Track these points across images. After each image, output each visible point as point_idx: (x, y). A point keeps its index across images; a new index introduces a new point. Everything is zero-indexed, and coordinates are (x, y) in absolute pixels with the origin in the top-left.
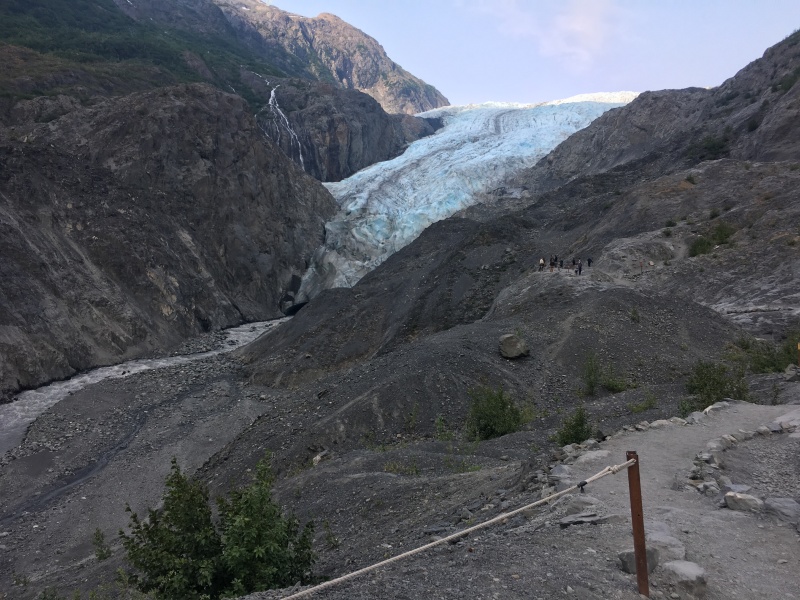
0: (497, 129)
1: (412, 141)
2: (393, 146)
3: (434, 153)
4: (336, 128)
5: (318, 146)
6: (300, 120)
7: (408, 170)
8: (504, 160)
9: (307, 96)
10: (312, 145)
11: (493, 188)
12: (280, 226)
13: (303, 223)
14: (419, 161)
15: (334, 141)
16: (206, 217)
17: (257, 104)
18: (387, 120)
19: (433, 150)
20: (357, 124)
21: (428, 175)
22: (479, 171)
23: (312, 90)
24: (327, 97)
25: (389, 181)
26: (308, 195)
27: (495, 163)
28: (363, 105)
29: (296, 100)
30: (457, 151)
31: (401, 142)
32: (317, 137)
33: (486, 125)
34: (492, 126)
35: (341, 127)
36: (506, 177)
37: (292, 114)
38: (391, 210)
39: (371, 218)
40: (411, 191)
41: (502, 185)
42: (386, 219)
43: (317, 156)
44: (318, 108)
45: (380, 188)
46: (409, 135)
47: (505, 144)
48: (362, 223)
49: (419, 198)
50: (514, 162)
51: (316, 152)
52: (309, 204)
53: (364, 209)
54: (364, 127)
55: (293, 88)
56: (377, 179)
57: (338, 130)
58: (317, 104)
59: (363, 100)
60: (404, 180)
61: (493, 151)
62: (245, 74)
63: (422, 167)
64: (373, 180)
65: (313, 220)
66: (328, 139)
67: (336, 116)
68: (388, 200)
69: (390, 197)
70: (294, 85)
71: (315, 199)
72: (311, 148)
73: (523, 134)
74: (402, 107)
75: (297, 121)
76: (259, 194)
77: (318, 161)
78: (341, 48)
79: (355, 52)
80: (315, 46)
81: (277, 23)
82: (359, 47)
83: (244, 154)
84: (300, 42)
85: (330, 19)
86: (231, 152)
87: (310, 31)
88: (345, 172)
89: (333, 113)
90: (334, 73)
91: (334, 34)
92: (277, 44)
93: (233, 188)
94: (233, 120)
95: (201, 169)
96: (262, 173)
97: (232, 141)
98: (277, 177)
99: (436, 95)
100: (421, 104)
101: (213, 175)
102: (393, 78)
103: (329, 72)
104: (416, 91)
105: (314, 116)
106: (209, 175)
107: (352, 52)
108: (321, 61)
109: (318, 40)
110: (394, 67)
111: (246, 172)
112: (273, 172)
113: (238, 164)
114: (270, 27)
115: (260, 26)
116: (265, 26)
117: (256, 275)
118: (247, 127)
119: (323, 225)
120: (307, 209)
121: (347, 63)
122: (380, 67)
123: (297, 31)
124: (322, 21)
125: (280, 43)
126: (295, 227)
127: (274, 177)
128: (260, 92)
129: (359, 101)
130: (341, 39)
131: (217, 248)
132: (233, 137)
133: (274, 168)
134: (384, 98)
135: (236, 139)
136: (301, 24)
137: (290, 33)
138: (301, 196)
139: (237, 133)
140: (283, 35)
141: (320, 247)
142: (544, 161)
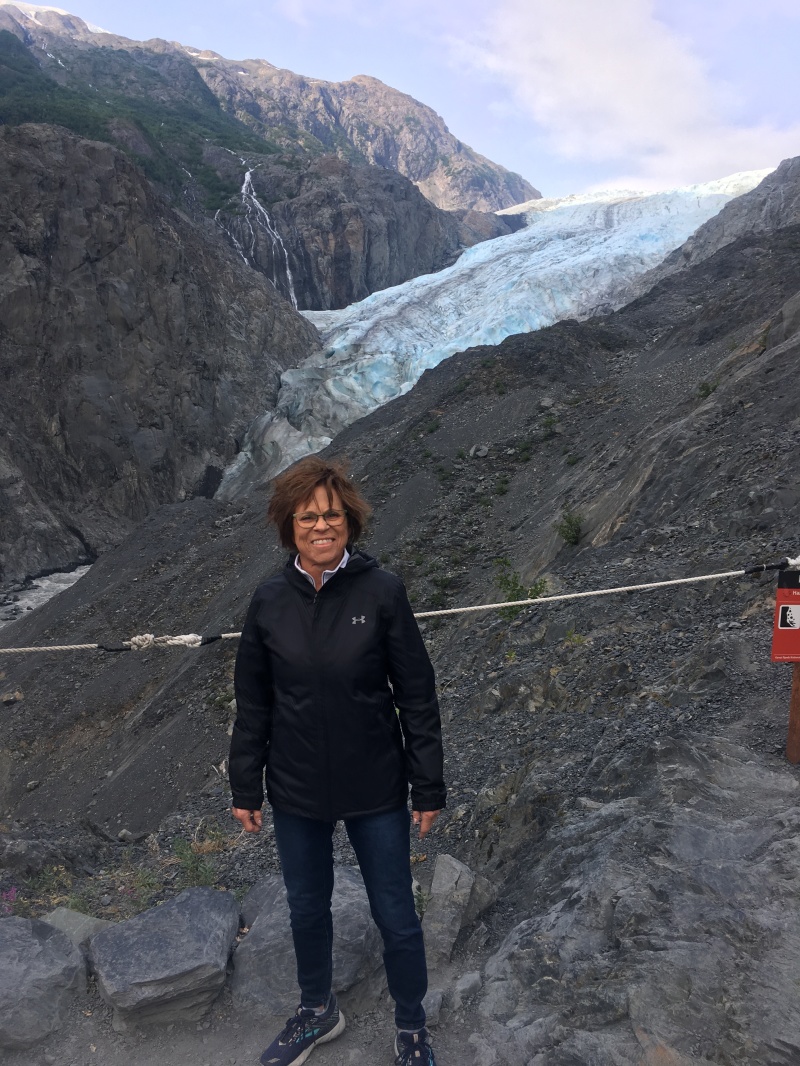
0: (609, 224)
1: (471, 244)
2: (439, 252)
3: (498, 258)
4: (345, 226)
5: (319, 253)
6: (289, 216)
7: (452, 285)
8: (611, 261)
9: (301, 178)
10: (307, 254)
11: (590, 306)
12: (186, 377)
13: (235, 372)
14: (473, 270)
15: (342, 247)
16: (25, 363)
17: (223, 194)
18: (429, 213)
19: (499, 253)
20: (380, 220)
21: (486, 291)
22: (567, 278)
23: (311, 169)
24: (333, 178)
25: (418, 303)
26: (255, 324)
27: (595, 266)
28: (391, 188)
29: (285, 184)
30: (536, 253)
31: (453, 246)
32: (313, 241)
33: (592, 220)
34: (600, 221)
35: (353, 224)
36: (613, 287)
37: (276, 207)
38: (402, 347)
39: (365, 361)
40: (454, 317)
41: (605, 300)
42: (391, 361)
43: (314, 271)
44: (317, 196)
45: (400, 313)
46: (468, 237)
47: (615, 237)
48: (348, 370)
49: (464, 328)
50: (625, 264)
51: (313, 265)
52: (255, 338)
53: (357, 346)
54: (390, 224)
55: (280, 167)
56: (400, 300)
57: (348, 228)
58: (315, 189)
59: (390, 182)
60: (443, 301)
61: (595, 249)
62: (208, 150)
63: (477, 280)
64: (393, 302)
65: (258, 366)
66: (332, 244)
67: (344, 207)
68: (407, 331)
69: (412, 328)
70: (283, 163)
71: (268, 331)
72: (305, 259)
73: (647, 223)
74: (472, 205)
75: (284, 217)
76: (142, 319)
77: (316, 280)
78: (380, 122)
79: (401, 128)
80: (343, 121)
81: (287, 90)
82: (408, 120)
83: (112, 246)
84: (320, 118)
85: (366, 83)
86: (82, 242)
87: (335, 101)
88: (361, 296)
89: (340, 202)
90: (372, 161)
91: (371, 103)
92: (284, 119)
93: (81, 307)
94: (92, 186)
95: (17, 273)
96: (152, 282)
97: (85, 223)
98: (183, 289)
99: (523, 187)
100: (500, 201)
101: (42, 284)
102: (457, 164)
103: (364, 159)
104: (492, 181)
105: (310, 208)
106: (33, 284)
107: (397, 127)
108: (351, 143)
109: (347, 112)
110: (459, 146)
111: (114, 280)
112: (174, 280)
113: (99, 265)
114: (276, 96)
115: (259, 94)
116: (268, 95)
117: (128, 468)
118: (120, 199)
119: (278, 375)
120: (249, 348)
121: (390, 145)
122: (440, 148)
123: (316, 101)
124: (354, 85)
125: (290, 118)
126: (218, 379)
127: (175, 289)
128: (229, 176)
129: (384, 183)
130: (381, 109)
131: (45, 420)
132: (88, 216)
133: (176, 273)
134: (445, 194)
135: (95, 219)
136: (323, 91)
137: (306, 103)
138: (239, 326)
139: (97, 209)
140: (295, 107)
141: (264, 414)
142: (680, 254)
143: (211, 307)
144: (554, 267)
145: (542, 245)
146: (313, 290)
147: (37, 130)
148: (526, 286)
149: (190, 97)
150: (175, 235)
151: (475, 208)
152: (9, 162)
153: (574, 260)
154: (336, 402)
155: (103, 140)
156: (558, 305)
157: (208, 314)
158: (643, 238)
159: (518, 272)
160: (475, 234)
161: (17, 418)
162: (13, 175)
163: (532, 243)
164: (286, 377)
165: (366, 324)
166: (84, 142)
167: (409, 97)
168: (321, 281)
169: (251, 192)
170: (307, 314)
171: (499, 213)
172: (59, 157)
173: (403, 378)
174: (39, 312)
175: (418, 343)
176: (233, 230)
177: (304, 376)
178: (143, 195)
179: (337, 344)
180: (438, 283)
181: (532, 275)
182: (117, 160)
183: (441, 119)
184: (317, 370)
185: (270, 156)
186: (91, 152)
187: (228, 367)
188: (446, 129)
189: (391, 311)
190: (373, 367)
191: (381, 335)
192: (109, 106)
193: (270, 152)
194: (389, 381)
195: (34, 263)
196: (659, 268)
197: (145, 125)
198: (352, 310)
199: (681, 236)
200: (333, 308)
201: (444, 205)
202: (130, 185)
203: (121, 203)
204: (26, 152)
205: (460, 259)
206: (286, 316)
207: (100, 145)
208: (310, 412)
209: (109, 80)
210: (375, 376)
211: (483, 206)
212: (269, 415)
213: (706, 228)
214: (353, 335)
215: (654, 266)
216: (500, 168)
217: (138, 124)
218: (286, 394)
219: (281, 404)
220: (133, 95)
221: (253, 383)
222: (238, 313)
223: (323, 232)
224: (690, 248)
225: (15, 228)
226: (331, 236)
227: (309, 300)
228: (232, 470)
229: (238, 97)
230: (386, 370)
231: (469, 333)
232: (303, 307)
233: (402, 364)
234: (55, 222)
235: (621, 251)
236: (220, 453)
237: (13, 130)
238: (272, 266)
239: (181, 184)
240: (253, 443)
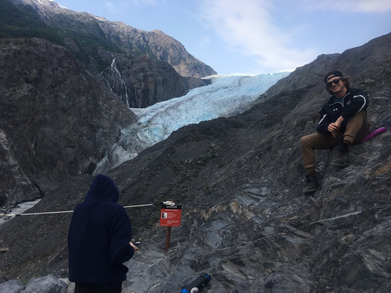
0: (240, 84)
1: (192, 88)
2: (181, 90)
3: (201, 93)
4: (148, 80)
6: (128, 75)
7: (185, 102)
8: (240, 97)
10: (133, 88)
11: (232, 112)
12: (85, 130)
13: (104, 128)
14: (192, 97)
15: (146, 87)
17: (104, 66)
19: (202, 92)
20: (160, 78)
21: (196, 105)
22: (225, 102)
23: (137, 60)
24: (144, 63)
25: (173, 108)
26: (113, 112)
27: (234, 98)
28: (164, 68)
29: (127, 64)
30: (215, 93)
32: (136, 84)
33: (234, 83)
34: (237, 83)
35: (151, 79)
36: (240, 106)
37: (123, 72)
38: (166, 122)
39: (152, 127)
40: (185, 113)
41: (238, 110)
42: (161, 127)
43: (136, 94)
44: (138, 69)
45: (166, 111)
46: (191, 86)
47: (242, 89)
48: (146, 130)
49: (188, 117)
50: (245, 98)
51: (136, 92)
52: (112, 117)
53: (149, 122)
54: (164, 80)
55: (125, 58)
56: (166, 106)
57: (149, 80)
58: (138, 67)
59: (164, 66)
60: (181, 107)
61: (235, 93)
62: (100, 51)
63: (194, 101)
64: (163, 107)
65: (113, 127)
66: (143, 85)
67: (148, 73)
68: (168, 117)
69: (170, 116)
70: (127, 57)
71: (117, 114)
72: (133, 90)
73: (252, 85)
74: (193, 75)
75: (126, 75)
76: (70, 108)
77: (136, 97)
78: (162, 46)
79: (170, 48)
80: (149, 44)
81: (130, 33)
82: (172, 46)
83: (61, 82)
84: (141, 43)
85: (158, 32)
86: (50, 80)
87: (147, 38)
88: (152, 104)
89: (146, 71)
90: (159, 58)
91: (159, 39)
92: (128, 42)
93: (48, 103)
94: (55, 61)
95: (24, 90)
96: (75, 95)
97: (52, 73)
98: (87, 98)
99: (211, 70)
100: (203, 74)
101: (33, 94)
102: (189, 61)
103: (156, 57)
104: (200, 68)
105: (136, 73)
106: (30, 94)
107: (168, 48)
108: (152, 52)
109: (150, 41)
110: (189, 55)
111: (61, 94)
112: (83, 95)
113: (56, 88)
114: (126, 34)
115: (120, 33)
116: (123, 34)
117: (60, 162)
118: (65, 66)
119: (120, 130)
120: (110, 120)
121: (165, 53)
122: (182, 56)
123: (140, 37)
124: (154, 33)
125: (130, 42)
126: (97, 131)
127: (83, 98)
128: (107, 60)
129: (162, 66)
130: (163, 41)
131: (29, 143)
132: (53, 71)
133: (84, 92)
134: (184, 71)
135: (56, 72)
136: (143, 34)
137: (136, 37)
138: (106, 112)
139: (57, 69)
140: (132, 38)
141: (114, 144)
142: (262, 96)
143: (96, 105)
144: (221, 98)
145: (217, 90)
146: (135, 101)
147: (37, 40)
148: (211, 104)
149: (95, 32)
150: (85, 79)
151: (194, 76)
152: (25, 51)
153: (227, 96)
154: (140, 141)
155: (62, 45)
156: (222, 111)
157: (95, 107)
158: (251, 90)
159: (208, 99)
160: (194, 85)
161: (18, 142)
162: (26, 55)
163: (213, 89)
164: (123, 131)
165: (153, 114)
166: (54, 45)
167: (173, 38)
168: (138, 98)
169: (115, 66)
170: (132, 109)
171: (202, 78)
172: (44, 50)
173: (166, 134)
174: (31, 104)
175: (172, 122)
176: (107, 79)
177: (129, 131)
178: (74, 65)
179: (143, 120)
180: (180, 101)
181: (212, 100)
182: (65, 52)
183: (183, 46)
184: (134, 129)
185: (122, 54)
186: (56, 49)
187: (102, 127)
188: (185, 49)
189: (163, 110)
190: (155, 129)
191: (158, 118)
192: (65, 33)
193: (123, 53)
194: (161, 134)
195: (31, 87)
196: (256, 100)
197: (77, 41)
198: (149, 109)
199: (264, 90)
200: (142, 108)
201: (183, 75)
202: (70, 61)
203: (66, 67)
204: (32, 48)
205: (188, 93)
206: (124, 109)
207: (60, 47)
208: (131, 144)
209: (65, 25)
210: (155, 132)
211: (197, 76)
212: (115, 144)
213: (271, 88)
214: (148, 117)
215: (254, 99)
216: (203, 63)
217: (75, 40)
218: (122, 137)
219: (120, 141)
220: (74, 30)
221: (110, 133)
222: (107, 108)
223: (140, 81)
224: (266, 94)
225: (25, 74)
226: (142, 83)
227: (133, 104)
228: (100, 164)
229: (112, 34)
230: (159, 131)
231: (190, 119)
232: (131, 107)
233: (165, 128)
234: (40, 72)
235: (243, 94)
236: (96, 158)
237: (28, 40)
238: (120, 91)
239: (89, 61)
240: (109, 155)
